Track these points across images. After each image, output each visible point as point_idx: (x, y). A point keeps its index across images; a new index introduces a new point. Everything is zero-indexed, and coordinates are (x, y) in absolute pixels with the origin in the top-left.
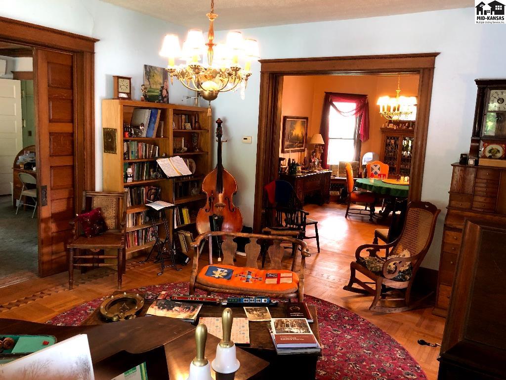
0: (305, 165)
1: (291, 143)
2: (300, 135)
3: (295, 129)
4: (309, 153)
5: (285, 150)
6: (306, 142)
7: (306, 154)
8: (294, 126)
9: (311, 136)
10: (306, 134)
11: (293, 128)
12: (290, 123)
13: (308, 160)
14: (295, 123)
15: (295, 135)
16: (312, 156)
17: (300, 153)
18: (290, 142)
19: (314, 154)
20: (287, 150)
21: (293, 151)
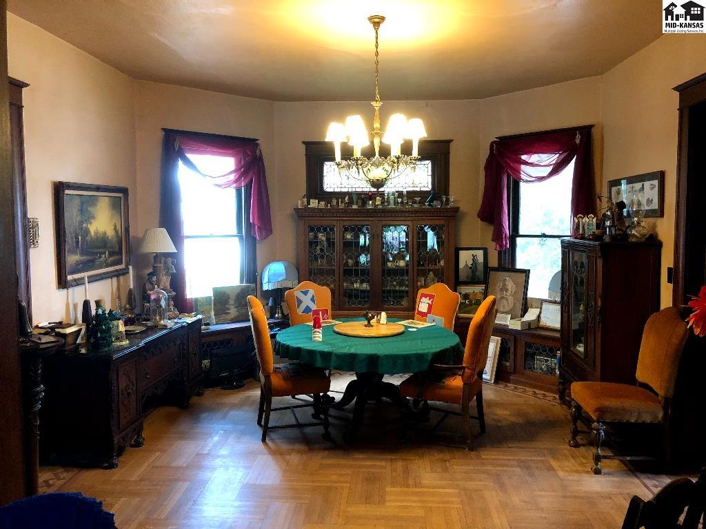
0: (132, 310)
1: (85, 258)
2: (110, 233)
3: (93, 217)
4: (138, 278)
5: (69, 278)
6: (129, 251)
7: (131, 281)
8: (90, 209)
9: (140, 235)
10: (127, 230)
11: (88, 217)
12: (77, 201)
13: (138, 297)
14: (93, 201)
15: (96, 233)
16: (148, 286)
17: (115, 279)
18: (82, 254)
19: (154, 278)
20: (76, 276)
21: (93, 279)
